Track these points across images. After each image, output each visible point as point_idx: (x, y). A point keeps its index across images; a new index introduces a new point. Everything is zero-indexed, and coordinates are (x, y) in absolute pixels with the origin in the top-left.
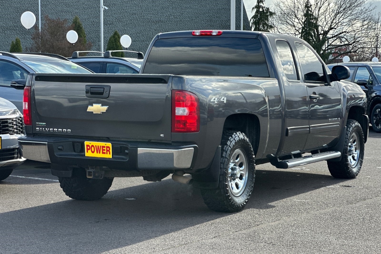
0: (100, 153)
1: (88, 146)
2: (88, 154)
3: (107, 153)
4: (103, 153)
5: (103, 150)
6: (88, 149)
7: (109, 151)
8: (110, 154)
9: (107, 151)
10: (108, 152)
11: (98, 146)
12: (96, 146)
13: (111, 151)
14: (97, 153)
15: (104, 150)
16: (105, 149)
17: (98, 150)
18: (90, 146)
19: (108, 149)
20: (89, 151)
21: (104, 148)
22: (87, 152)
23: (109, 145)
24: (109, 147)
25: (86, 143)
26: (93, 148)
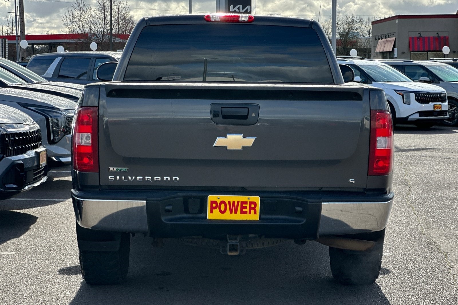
0: (236, 212)
1: (212, 202)
2: (214, 215)
3: (250, 213)
4: (242, 212)
5: (242, 208)
6: (212, 208)
7: (254, 209)
8: (255, 213)
9: (251, 208)
10: (253, 211)
11: (234, 202)
12: (229, 202)
13: (258, 209)
14: (231, 212)
15: (246, 208)
16: (248, 206)
17: (233, 207)
18: (218, 203)
19: (253, 206)
20: (214, 210)
21: (244, 205)
22: (212, 212)
23: (256, 199)
24: (255, 203)
25: (211, 198)
26: (223, 206)
